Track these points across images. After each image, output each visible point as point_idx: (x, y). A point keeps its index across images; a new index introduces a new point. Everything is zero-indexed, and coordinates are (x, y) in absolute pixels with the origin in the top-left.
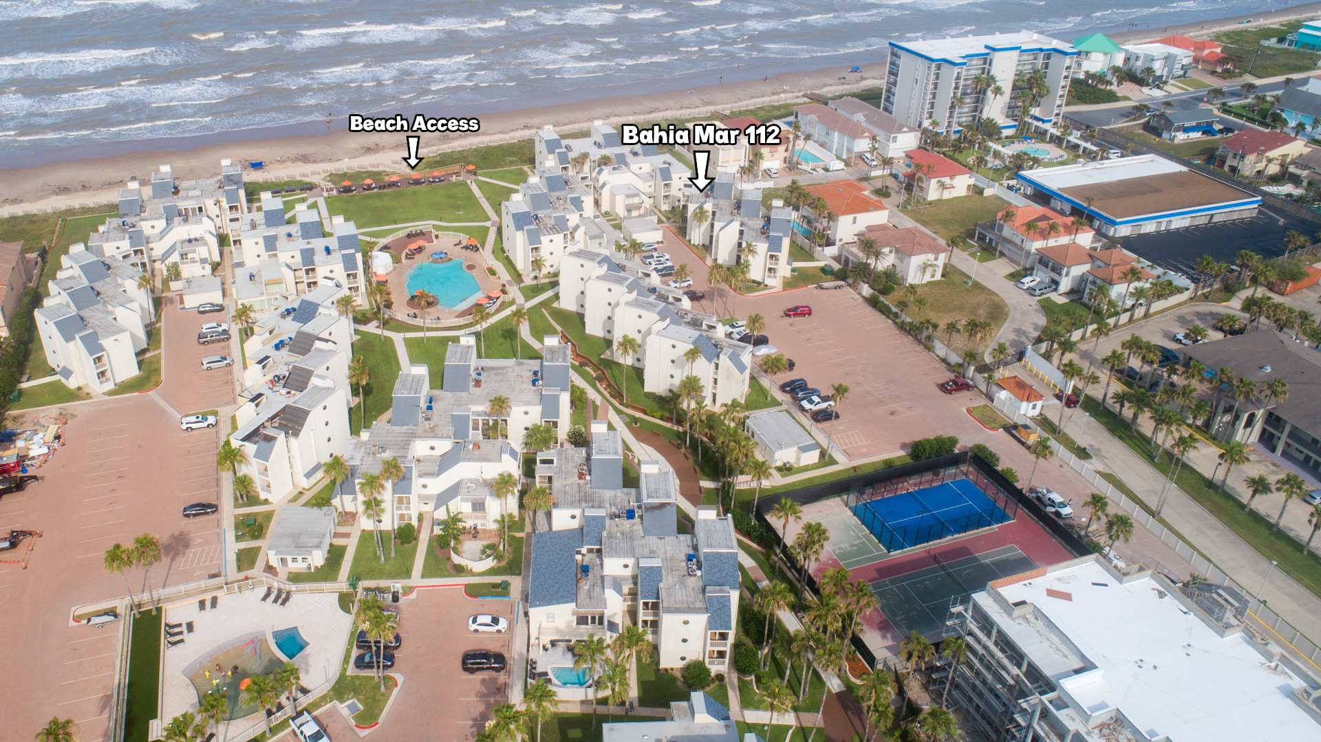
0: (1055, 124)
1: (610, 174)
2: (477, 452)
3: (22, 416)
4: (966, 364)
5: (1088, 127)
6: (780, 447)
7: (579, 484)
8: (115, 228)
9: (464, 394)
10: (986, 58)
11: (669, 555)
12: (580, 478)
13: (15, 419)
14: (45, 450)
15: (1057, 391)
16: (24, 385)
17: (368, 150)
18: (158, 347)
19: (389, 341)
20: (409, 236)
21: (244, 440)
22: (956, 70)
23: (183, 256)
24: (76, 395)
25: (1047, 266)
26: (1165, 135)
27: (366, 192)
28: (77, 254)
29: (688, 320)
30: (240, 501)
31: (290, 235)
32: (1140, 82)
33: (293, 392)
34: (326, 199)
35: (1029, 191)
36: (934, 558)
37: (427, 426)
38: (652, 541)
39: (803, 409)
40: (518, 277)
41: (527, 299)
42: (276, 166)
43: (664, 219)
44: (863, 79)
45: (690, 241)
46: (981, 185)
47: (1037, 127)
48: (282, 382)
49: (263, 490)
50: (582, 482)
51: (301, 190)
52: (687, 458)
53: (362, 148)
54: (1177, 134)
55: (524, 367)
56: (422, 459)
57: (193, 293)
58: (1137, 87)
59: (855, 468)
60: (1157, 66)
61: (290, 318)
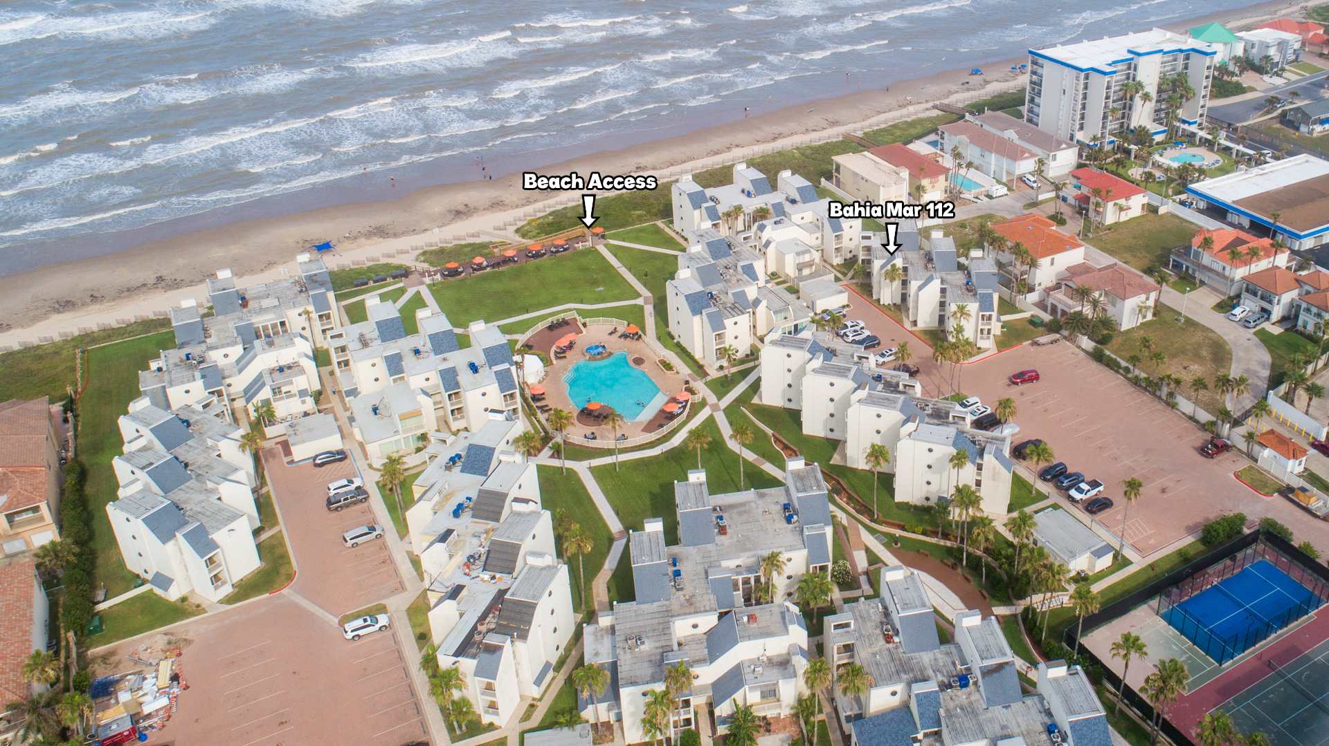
0: (1200, 124)
1: (773, 229)
2: (754, 625)
3: (112, 653)
4: (1220, 422)
5: (1230, 125)
6: (1073, 555)
7: (889, 650)
8: (176, 365)
9: (710, 547)
10: (1130, 64)
11: (1023, 727)
12: (888, 642)
13: (105, 658)
14: (164, 701)
15: (1311, 440)
16: (102, 607)
17: (458, 214)
18: (275, 523)
19: (572, 473)
20: (551, 328)
21: (457, 654)
22: (1107, 78)
23: (276, 391)
24: (181, 610)
25: (1255, 294)
26: (1303, 129)
27: (478, 273)
28: (140, 412)
29: (930, 412)
30: (458, 732)
31: (417, 352)
32: (1260, 70)
33: (498, 575)
34: (429, 286)
35: (1202, 205)
36: (1268, 663)
37: (682, 598)
38: (998, 711)
39: (1072, 500)
40: (700, 370)
41: (720, 396)
42: (346, 244)
43: (840, 275)
44: (987, 82)
45: (879, 300)
46: (1155, 204)
47: (1184, 130)
48: (480, 563)
49: (486, 712)
50: (891, 645)
51: (394, 277)
52: (968, 580)
53: (450, 211)
54: (1315, 126)
55: (769, 499)
56: (683, 641)
57: (304, 442)
58: (1257, 75)
59: (1152, 566)
60: (1272, 52)
61: (457, 469)
